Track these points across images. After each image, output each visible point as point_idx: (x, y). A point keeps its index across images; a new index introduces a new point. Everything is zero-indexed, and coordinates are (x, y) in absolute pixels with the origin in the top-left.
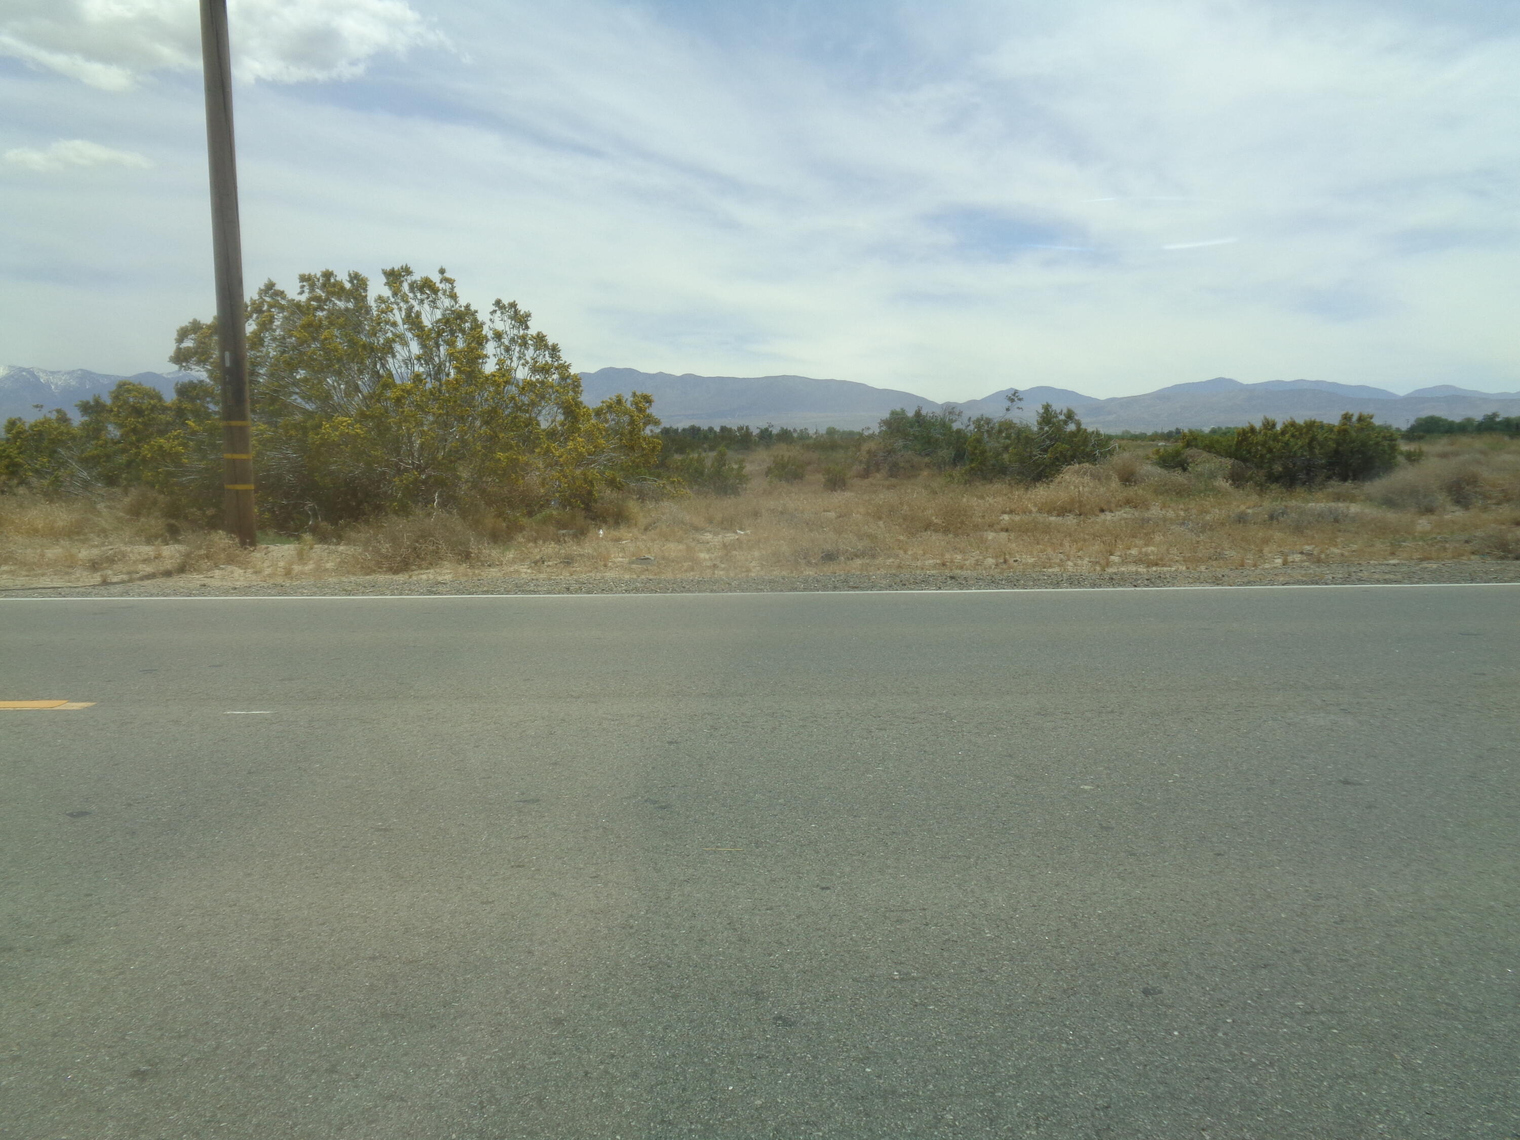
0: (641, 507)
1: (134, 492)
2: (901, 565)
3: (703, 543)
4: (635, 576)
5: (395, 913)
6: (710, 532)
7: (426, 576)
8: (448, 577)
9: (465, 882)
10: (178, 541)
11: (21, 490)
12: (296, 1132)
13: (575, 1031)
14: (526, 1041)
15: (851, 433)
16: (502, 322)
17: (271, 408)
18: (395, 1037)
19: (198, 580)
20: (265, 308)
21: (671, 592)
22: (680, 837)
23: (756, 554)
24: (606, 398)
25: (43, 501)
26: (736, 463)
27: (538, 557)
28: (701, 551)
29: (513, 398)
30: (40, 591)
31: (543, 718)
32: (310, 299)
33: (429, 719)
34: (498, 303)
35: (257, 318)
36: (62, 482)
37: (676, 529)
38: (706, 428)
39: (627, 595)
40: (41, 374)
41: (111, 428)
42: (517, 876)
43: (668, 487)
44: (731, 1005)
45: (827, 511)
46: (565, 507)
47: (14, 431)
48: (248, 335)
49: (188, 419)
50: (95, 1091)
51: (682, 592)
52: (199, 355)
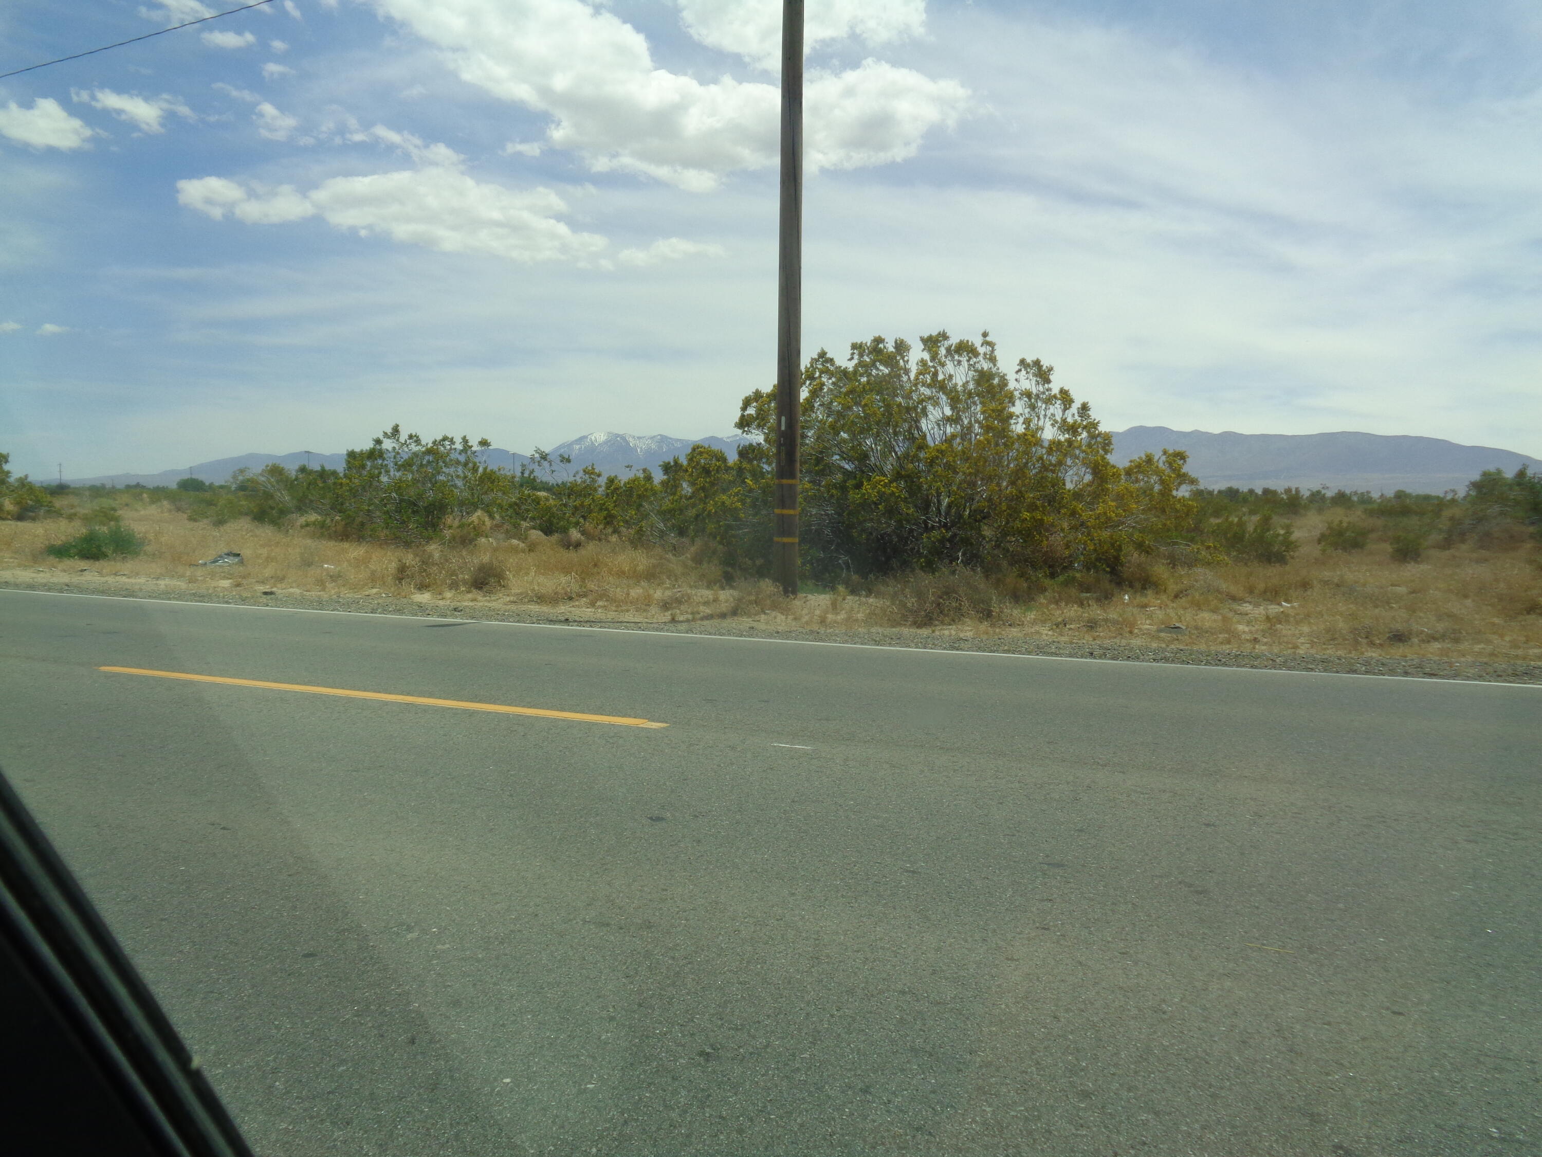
0: (1172, 573)
1: (699, 542)
2: (1496, 652)
3: (1241, 614)
4: (1164, 645)
5: (923, 953)
6: (1250, 602)
7: (949, 631)
8: (969, 634)
9: (990, 935)
10: (732, 587)
11: (614, 538)
12: (834, 1139)
13: (1103, 1107)
14: (1052, 1107)
15: (1427, 498)
16: (1028, 381)
17: (817, 468)
18: (923, 1073)
19: (747, 622)
20: (817, 374)
21: (1205, 665)
22: (1219, 927)
23: (1306, 629)
24: (1135, 457)
25: (630, 548)
26: (1283, 528)
27: (1060, 620)
28: (1239, 622)
29: (1041, 458)
30: (625, 624)
31: (1068, 783)
32: (856, 366)
33: (955, 771)
34: (1023, 362)
35: (810, 384)
36: (644, 531)
37: (1211, 598)
38: (1246, 490)
39: (1154, 664)
40: (631, 439)
41: (685, 485)
42: (1041, 937)
43: (1203, 553)
44: (1280, 1119)
45: (1396, 586)
46: (1088, 569)
47: (612, 488)
48: (801, 401)
49: (747, 478)
50: (671, 1061)
51: (1217, 665)
52: (760, 420)
